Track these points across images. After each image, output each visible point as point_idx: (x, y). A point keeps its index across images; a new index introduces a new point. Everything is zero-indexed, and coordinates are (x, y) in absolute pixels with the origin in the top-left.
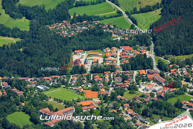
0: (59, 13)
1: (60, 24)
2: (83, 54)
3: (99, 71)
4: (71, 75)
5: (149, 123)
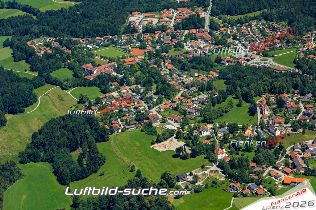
2: (140, 16)
3: (150, 31)
4: (123, 36)
5: (185, 76)
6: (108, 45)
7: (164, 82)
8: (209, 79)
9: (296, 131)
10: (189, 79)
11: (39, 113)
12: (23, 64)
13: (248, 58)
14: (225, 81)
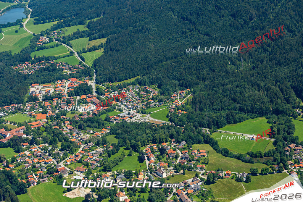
0: (22, 56)
1: (23, 65)
2: (39, 87)
3: (49, 99)
4: (27, 104)
5: (83, 134)
6: (16, 112)
7: (66, 140)
8: (103, 135)
9: (178, 173)
10: (86, 136)
13: (131, 116)
14: (116, 135)
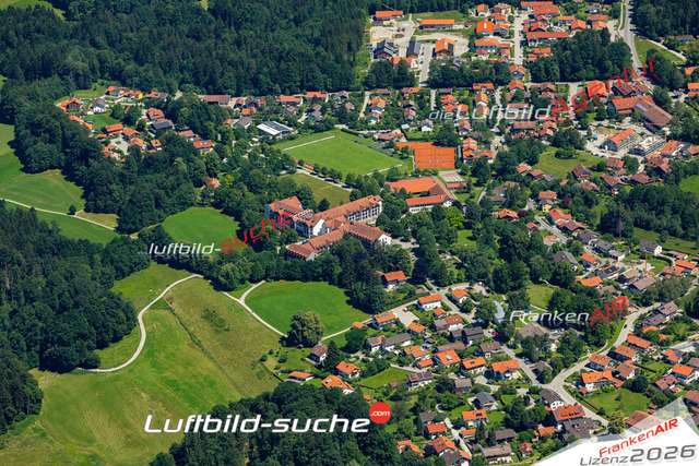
2: (404, 24)
4: (366, 93)
5: (623, 256)
6: (329, 127)
7: (561, 278)
11: (150, 375)
12: (56, 182)
